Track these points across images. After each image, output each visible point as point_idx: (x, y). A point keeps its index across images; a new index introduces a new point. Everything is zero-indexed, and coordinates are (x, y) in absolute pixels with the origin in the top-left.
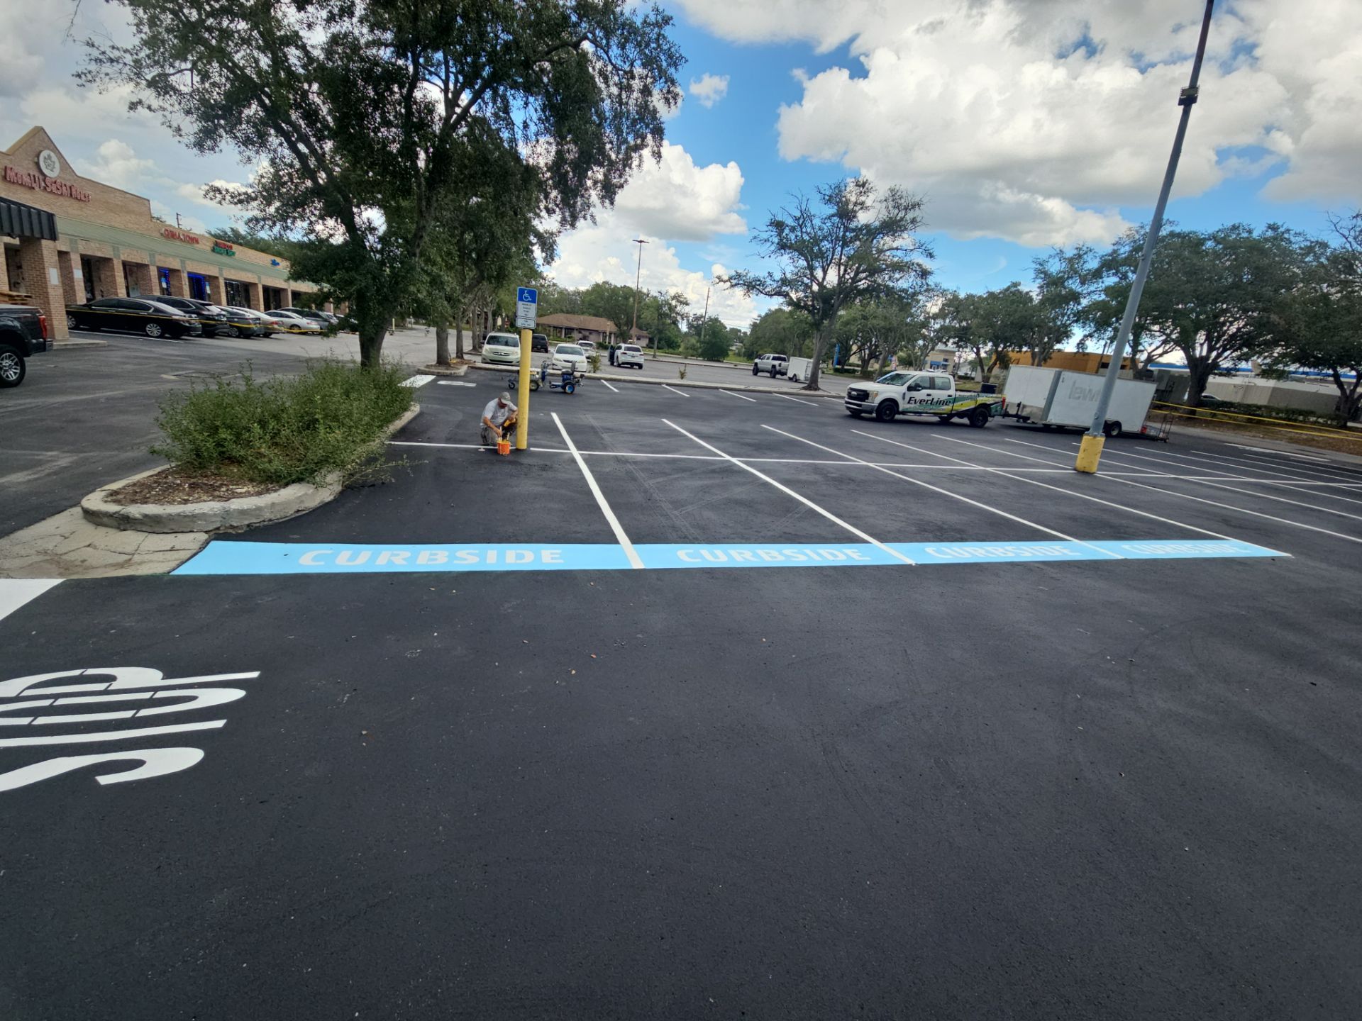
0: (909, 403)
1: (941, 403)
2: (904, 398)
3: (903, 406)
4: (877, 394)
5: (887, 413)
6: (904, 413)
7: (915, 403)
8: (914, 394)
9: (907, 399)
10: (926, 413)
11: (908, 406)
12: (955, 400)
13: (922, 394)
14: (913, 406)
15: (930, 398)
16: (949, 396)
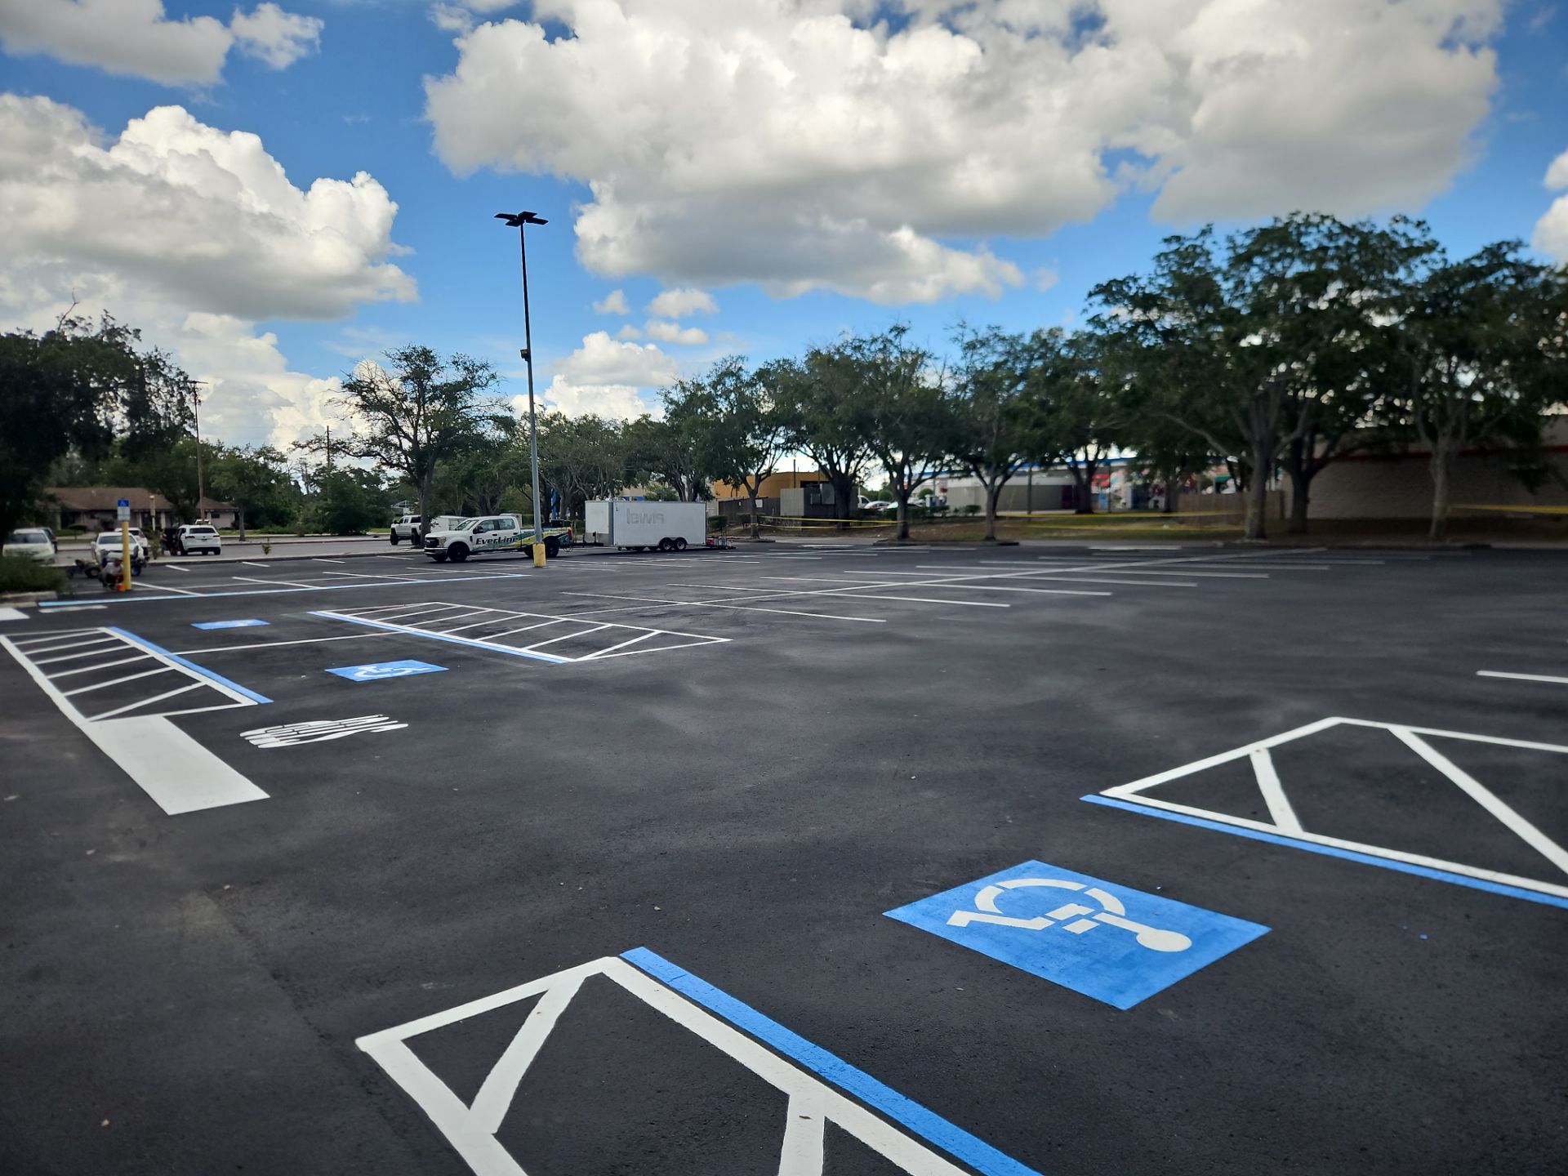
0: (477, 543)
1: (506, 540)
2: (471, 540)
3: (472, 547)
4: (445, 540)
5: (458, 553)
6: (475, 552)
7: (484, 543)
8: (480, 535)
9: (475, 540)
10: (497, 550)
11: (478, 546)
12: (521, 537)
13: (488, 535)
14: (481, 545)
15: (497, 537)
16: (515, 534)
